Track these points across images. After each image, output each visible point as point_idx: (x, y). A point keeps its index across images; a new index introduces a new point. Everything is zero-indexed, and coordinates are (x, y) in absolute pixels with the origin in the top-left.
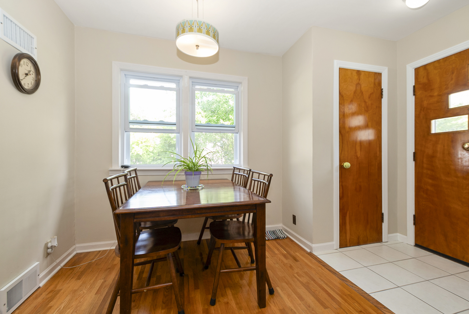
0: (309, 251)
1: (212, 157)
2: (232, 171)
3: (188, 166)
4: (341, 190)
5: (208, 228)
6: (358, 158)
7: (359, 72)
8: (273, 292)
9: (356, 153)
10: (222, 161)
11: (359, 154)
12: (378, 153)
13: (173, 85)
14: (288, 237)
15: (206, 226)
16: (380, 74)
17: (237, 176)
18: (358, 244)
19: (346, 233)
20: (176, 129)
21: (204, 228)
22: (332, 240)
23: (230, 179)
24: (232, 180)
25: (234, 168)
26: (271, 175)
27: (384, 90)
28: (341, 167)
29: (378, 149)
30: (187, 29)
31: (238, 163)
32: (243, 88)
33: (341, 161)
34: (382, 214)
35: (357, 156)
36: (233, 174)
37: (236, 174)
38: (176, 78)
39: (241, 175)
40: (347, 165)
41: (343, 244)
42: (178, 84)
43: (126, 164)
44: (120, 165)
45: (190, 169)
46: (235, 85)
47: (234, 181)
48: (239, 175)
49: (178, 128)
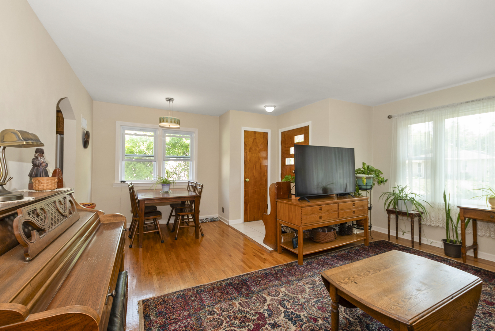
0: (228, 224)
1: (174, 171)
2: (188, 183)
3: (164, 181)
4: (245, 192)
5: (173, 216)
6: (254, 176)
7: (255, 132)
8: (203, 235)
9: (253, 174)
10: (184, 174)
11: (255, 174)
12: (266, 173)
13: (152, 134)
14: (220, 220)
15: (172, 215)
16: (267, 133)
17: (191, 186)
18: (254, 220)
19: (247, 214)
20: (153, 159)
21: (171, 215)
22: (240, 218)
23: (187, 188)
24: (188, 189)
25: (189, 182)
26: (203, 185)
27: (268, 142)
28: (245, 181)
29: (265, 171)
30: (165, 121)
31: (191, 179)
32: (195, 135)
33: (245, 178)
34: (268, 205)
35: (254, 175)
36: (188, 185)
37: (190, 185)
38: (154, 130)
39: (193, 186)
40: (247, 180)
41: (246, 220)
42: (155, 132)
43: (123, 180)
44: (120, 180)
45: (164, 182)
46: (191, 133)
47: (189, 189)
48: (191, 185)
49: (155, 158)
